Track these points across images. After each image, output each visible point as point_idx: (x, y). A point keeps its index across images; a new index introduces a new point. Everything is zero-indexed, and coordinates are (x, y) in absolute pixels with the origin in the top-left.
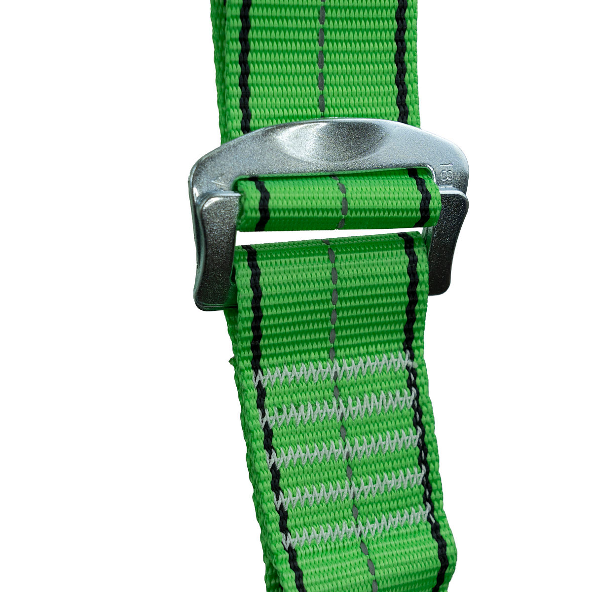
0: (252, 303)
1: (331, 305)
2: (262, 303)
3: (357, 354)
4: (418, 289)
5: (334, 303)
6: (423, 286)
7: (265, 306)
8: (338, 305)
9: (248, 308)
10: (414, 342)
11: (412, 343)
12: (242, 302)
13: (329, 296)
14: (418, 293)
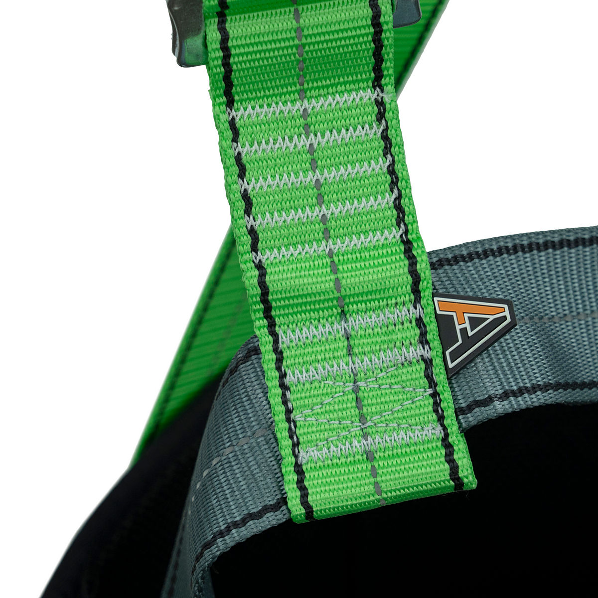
0: (221, 44)
1: (297, 42)
2: (230, 44)
3: (326, 93)
4: (382, 19)
5: (300, 40)
6: (387, 17)
7: (233, 46)
8: (304, 41)
9: (216, 49)
10: (383, 79)
11: (381, 80)
12: (211, 44)
13: (293, 34)
14: (382, 24)
